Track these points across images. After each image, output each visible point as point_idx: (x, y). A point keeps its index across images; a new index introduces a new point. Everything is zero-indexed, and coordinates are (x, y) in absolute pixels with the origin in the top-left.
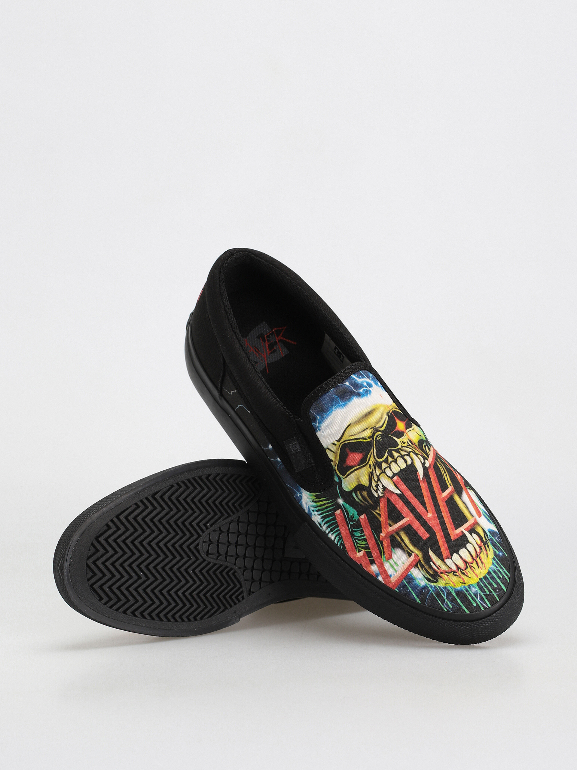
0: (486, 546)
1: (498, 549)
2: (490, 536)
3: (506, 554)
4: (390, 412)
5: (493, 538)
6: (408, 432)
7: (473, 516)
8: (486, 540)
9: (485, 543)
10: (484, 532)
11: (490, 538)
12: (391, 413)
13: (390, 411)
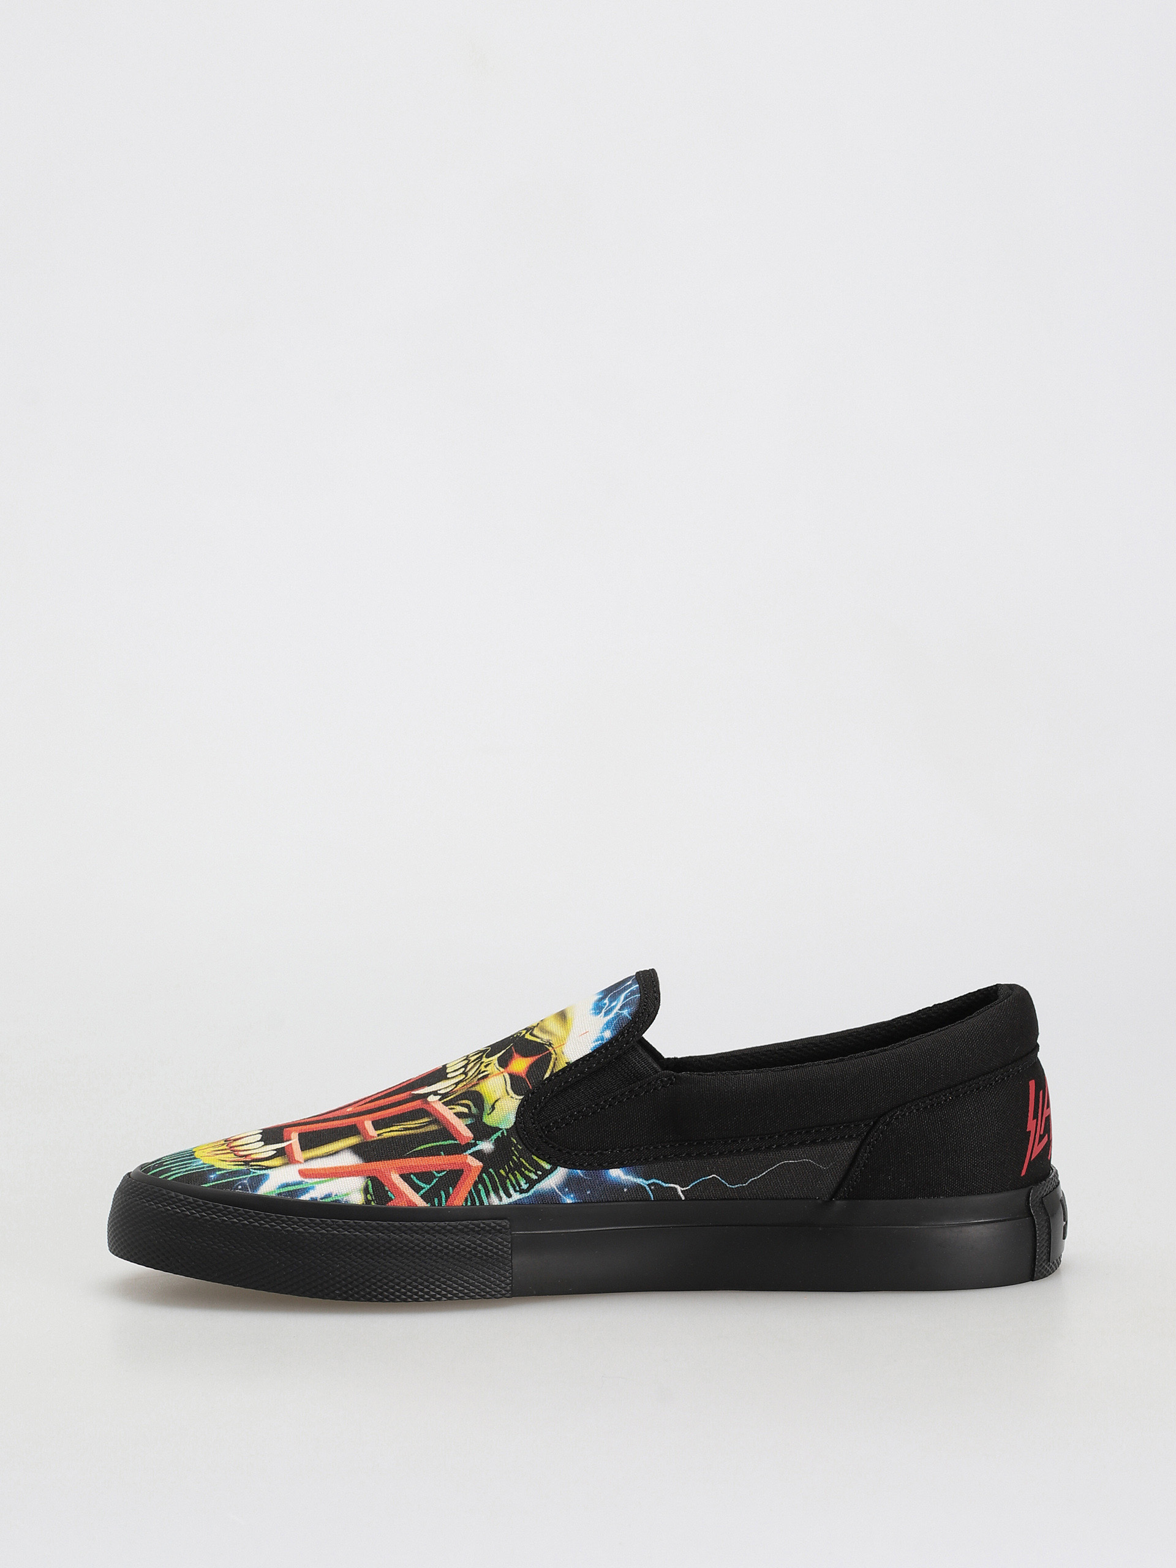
0: (242, 1163)
1: (223, 1176)
2: (255, 1173)
3: (209, 1185)
4: (550, 1048)
5: (249, 1176)
6: (504, 1076)
7: (306, 1160)
8: (252, 1166)
9: (246, 1163)
10: (267, 1168)
11: (251, 1172)
12: (549, 1050)
13: (553, 1048)
